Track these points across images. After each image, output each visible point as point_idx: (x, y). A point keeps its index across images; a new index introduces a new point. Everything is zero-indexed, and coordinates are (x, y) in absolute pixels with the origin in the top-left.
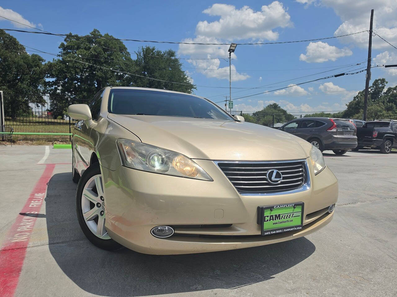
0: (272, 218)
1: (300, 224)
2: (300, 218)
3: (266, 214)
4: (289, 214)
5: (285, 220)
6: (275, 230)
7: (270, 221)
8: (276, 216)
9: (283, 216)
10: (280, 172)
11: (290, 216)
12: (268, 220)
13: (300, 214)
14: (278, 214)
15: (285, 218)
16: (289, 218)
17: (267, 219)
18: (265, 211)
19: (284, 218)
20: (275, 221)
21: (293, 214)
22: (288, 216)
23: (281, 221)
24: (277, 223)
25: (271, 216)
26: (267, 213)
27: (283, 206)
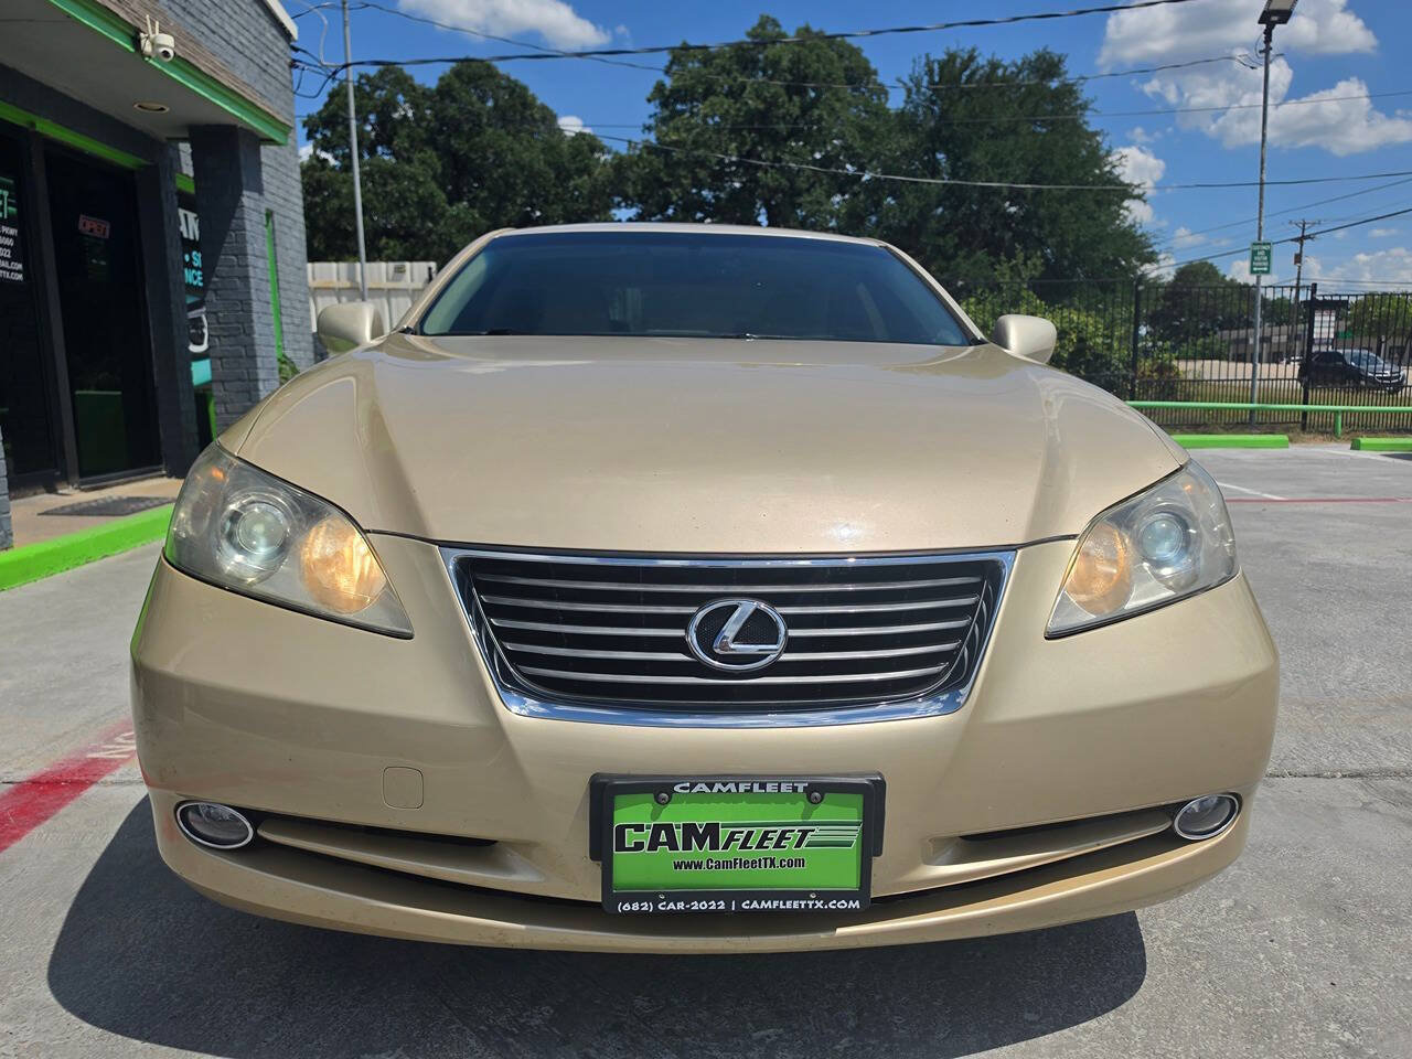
0: (663, 837)
1: (852, 882)
2: (852, 855)
3: (622, 817)
4: (780, 829)
5: (753, 853)
6: (688, 897)
7: (653, 847)
8: (690, 830)
9: (733, 834)
10: (777, 613)
11: (782, 836)
12: (639, 846)
13: (854, 835)
14: (701, 822)
15: (754, 842)
16: (778, 845)
17: (631, 837)
18: (619, 799)
19: (744, 846)
20: (681, 854)
21: (805, 833)
22: (775, 837)
23: (720, 854)
24: (699, 865)
25: (657, 829)
26: (632, 813)
27: (732, 786)
